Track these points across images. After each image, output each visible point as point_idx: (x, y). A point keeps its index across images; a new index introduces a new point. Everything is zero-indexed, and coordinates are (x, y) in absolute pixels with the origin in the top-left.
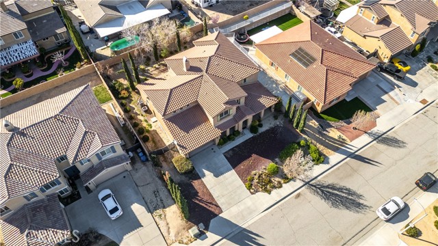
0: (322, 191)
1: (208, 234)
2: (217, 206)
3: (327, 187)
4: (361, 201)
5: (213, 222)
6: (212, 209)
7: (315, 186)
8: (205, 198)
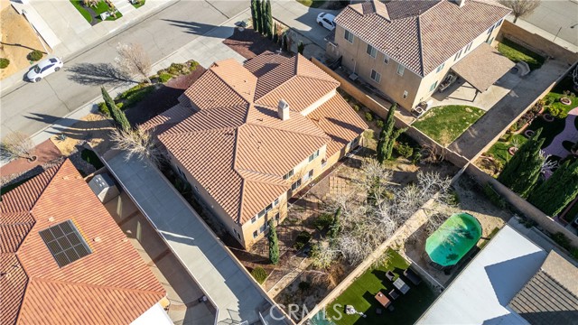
0: (113, 76)
1: (235, 26)
2: (228, 44)
3: (105, 81)
4: (73, 74)
5: (232, 33)
6: (231, 42)
7: (120, 80)
8: (241, 47)
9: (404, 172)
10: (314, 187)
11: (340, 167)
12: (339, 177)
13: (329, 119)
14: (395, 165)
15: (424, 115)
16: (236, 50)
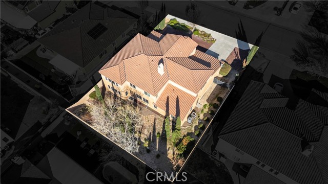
2: (234, 50)
6: (237, 51)
9: (167, 152)
10: (146, 109)
11: (161, 118)
12: (155, 119)
13: (177, 98)
14: (170, 146)
15: (215, 159)
16: (231, 54)
